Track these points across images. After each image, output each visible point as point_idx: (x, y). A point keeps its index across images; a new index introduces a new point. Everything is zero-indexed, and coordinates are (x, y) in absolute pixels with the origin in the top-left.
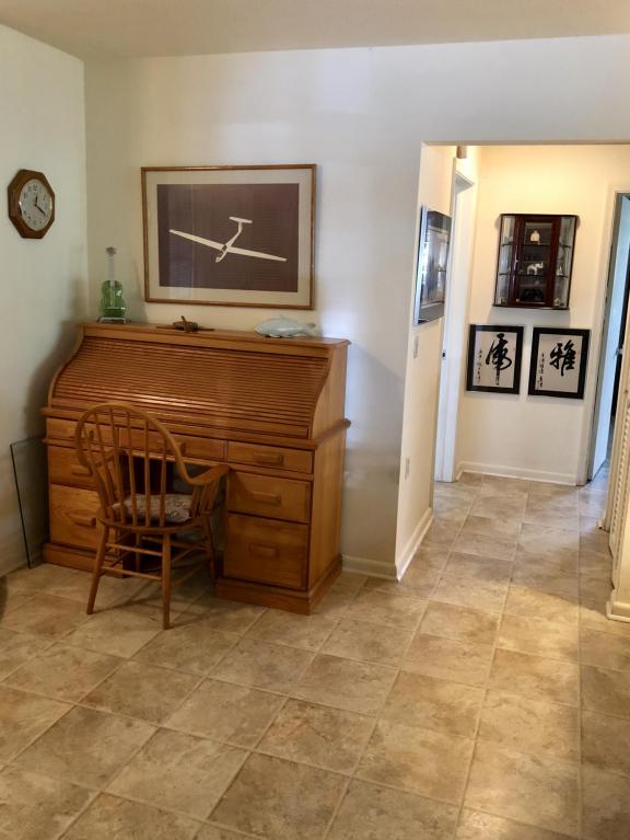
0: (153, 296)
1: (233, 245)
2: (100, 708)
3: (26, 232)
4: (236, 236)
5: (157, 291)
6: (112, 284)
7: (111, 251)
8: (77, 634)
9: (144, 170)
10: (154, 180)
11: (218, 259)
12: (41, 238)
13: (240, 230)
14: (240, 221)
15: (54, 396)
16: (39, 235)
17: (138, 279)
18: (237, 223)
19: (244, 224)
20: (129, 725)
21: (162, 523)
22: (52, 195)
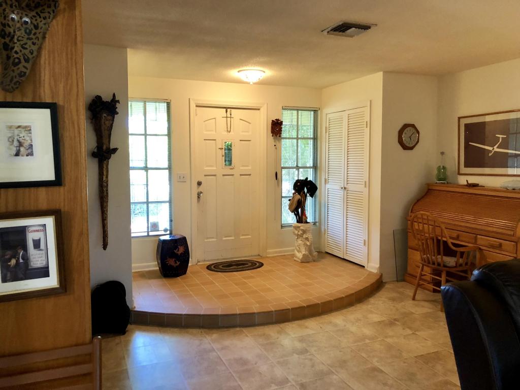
0: (462, 172)
1: (497, 148)
2: (396, 322)
3: (405, 147)
4: (499, 143)
5: (464, 170)
6: (442, 167)
7: (442, 153)
8: (403, 303)
9: (459, 118)
10: (464, 122)
11: (490, 154)
12: (412, 149)
13: (500, 140)
14: (501, 136)
15: (411, 212)
16: (411, 148)
17: (455, 165)
18: (499, 137)
19: (502, 138)
20: (404, 329)
21: (442, 265)
22: (418, 132)
